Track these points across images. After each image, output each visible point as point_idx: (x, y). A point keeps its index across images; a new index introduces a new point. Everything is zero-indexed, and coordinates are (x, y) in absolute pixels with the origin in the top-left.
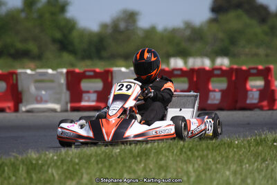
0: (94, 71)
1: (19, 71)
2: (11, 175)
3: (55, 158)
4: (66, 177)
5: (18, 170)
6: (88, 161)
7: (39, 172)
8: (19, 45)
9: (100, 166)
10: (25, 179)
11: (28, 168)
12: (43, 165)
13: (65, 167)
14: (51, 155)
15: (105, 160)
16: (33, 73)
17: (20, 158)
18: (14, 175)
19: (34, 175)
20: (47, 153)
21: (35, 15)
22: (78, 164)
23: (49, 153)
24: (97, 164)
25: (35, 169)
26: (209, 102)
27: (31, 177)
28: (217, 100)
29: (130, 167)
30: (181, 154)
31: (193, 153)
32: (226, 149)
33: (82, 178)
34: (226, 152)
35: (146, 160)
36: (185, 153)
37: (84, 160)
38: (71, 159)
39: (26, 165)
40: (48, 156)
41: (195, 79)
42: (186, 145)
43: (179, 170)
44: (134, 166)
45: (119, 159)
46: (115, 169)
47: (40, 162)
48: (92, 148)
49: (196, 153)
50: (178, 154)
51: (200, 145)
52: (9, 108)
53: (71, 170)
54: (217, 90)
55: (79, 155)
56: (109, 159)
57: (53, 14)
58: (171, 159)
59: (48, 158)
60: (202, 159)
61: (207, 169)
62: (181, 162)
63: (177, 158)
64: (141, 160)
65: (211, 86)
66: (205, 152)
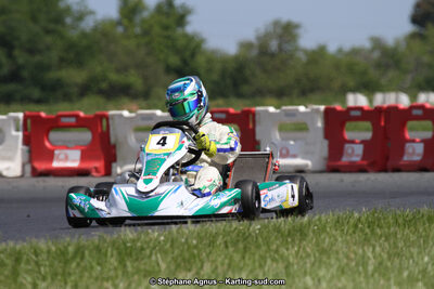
0: (227, 112)
1: (111, 112)
2: (94, 264)
3: (162, 238)
4: (178, 266)
5: (106, 255)
6: (212, 243)
7: (137, 260)
8: (114, 77)
9: (231, 249)
10: (115, 269)
11: (119, 254)
12: (142, 249)
13: (176, 252)
14: (156, 234)
15: (238, 241)
16: (133, 115)
17: (108, 240)
18: (99, 264)
19: (128, 264)
20: (150, 231)
21: (138, 30)
22: (196, 247)
23: (153, 231)
24: (227, 247)
25: (131, 255)
26: (405, 158)
27: (125, 266)
28: (418, 155)
29: (277, 251)
30: (354, 232)
31: (373, 231)
32: (424, 224)
33: (202, 267)
34: (425, 230)
35: (300, 241)
36: (362, 230)
37: (206, 242)
38: (187, 239)
39: (117, 249)
40: (151, 236)
41: (383, 123)
42: (363, 219)
43: (352, 256)
44: (283, 250)
45: (260, 240)
46: (254, 254)
47: (139, 244)
48: (219, 224)
49: (378, 231)
50: (350, 231)
51: (385, 219)
52: (97, 170)
53: (187, 255)
54: (418, 140)
55: (198, 234)
56: (245, 239)
57: (166, 28)
58: (340, 239)
59: (151, 240)
60: (387, 239)
61: (395, 254)
62: (355, 244)
63: (348, 238)
64: (293, 240)
65: (408, 135)
66: (392, 229)
